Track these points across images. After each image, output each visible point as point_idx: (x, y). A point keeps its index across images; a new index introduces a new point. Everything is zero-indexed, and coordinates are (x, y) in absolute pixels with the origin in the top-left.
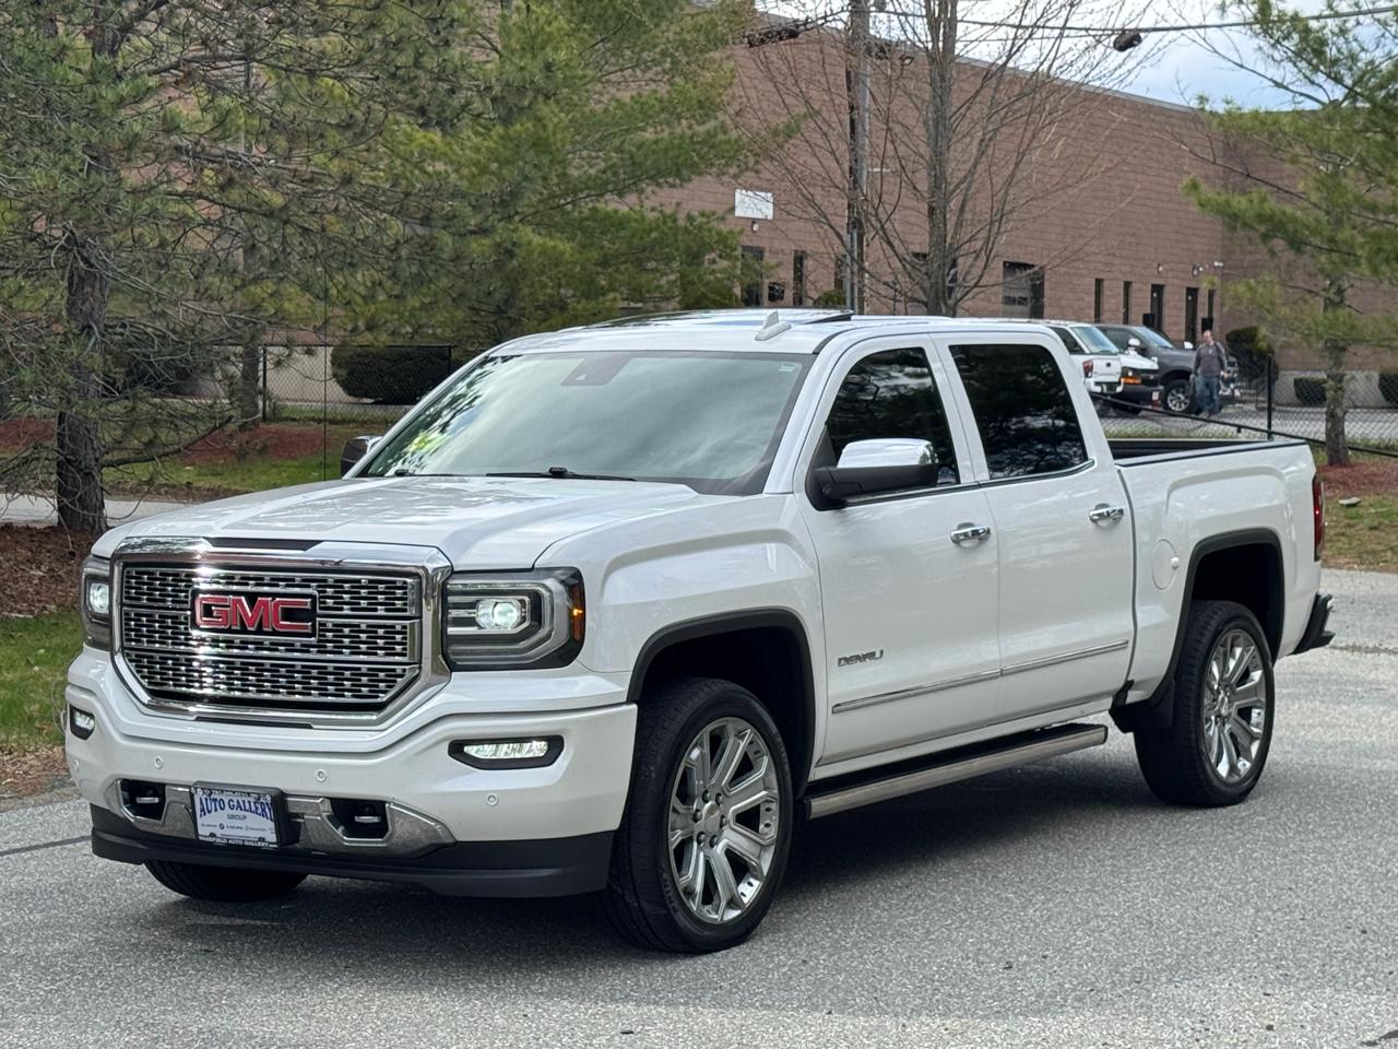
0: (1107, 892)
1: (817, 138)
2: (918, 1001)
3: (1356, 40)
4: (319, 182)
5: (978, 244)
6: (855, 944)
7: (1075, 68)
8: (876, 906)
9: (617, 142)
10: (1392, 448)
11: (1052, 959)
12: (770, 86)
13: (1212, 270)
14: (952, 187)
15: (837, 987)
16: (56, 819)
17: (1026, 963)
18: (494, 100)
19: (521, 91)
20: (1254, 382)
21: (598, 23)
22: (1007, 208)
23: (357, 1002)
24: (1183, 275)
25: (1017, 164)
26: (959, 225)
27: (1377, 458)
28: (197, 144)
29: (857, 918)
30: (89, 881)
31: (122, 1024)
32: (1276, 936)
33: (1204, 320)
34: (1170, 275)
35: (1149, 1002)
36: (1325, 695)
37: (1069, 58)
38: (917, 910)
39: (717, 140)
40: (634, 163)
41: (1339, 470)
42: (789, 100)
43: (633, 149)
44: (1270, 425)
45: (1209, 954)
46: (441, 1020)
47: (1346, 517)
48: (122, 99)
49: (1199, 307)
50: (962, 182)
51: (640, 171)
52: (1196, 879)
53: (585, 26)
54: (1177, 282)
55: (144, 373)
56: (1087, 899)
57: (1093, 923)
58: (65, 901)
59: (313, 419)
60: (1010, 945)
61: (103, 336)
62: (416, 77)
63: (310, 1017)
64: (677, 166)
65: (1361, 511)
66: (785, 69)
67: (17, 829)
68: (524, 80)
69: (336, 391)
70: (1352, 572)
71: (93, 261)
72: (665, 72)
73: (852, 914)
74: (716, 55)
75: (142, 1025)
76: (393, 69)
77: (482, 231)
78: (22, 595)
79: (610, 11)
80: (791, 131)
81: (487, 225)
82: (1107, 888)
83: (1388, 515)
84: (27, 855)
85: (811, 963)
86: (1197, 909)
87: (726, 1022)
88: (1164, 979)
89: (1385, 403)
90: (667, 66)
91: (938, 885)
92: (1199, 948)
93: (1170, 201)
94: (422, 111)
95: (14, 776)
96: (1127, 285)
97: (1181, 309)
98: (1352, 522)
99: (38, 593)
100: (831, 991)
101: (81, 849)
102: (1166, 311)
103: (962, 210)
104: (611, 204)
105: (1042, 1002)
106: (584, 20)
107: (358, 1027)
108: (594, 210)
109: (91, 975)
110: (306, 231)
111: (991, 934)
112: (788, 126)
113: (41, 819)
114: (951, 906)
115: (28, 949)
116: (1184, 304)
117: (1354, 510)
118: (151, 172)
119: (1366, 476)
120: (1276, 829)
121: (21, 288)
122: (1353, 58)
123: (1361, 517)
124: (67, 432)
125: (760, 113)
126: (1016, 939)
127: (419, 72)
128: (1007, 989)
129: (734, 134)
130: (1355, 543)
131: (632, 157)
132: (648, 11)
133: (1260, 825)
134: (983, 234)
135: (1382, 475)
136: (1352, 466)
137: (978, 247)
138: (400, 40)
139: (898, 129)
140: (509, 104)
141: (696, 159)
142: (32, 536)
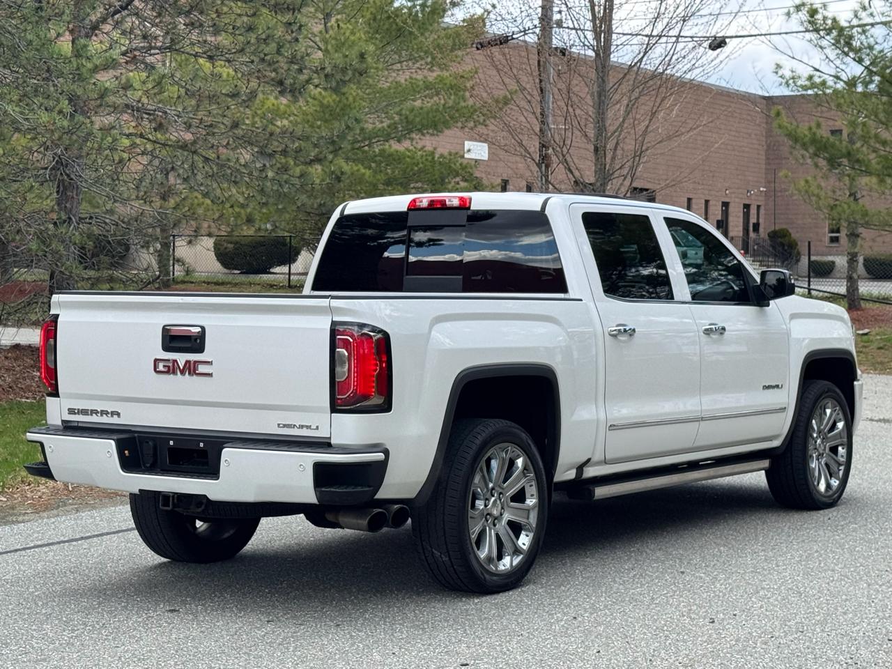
0: (765, 573)
1: (523, 104)
2: (657, 644)
3: (872, 36)
4: (216, 126)
5: (625, 171)
6: (606, 606)
7: (686, 60)
8: (615, 582)
9: (398, 109)
10: (887, 299)
11: (740, 616)
12: (495, 72)
13: (759, 193)
14: (609, 134)
15: (600, 634)
16: (63, 526)
17: (723, 620)
18: (326, 76)
19: (344, 70)
20: (786, 262)
21: (386, 34)
22: (644, 148)
23: (280, 644)
24: (741, 196)
25: (651, 120)
26: (613, 158)
27: (877, 305)
28: (139, 101)
29: (604, 589)
30: (90, 566)
31: (123, 659)
32: (886, 601)
33: (754, 224)
34: (733, 196)
35: (812, 646)
36: (874, 449)
37: (683, 53)
38: (642, 585)
39: (459, 107)
40: (407, 122)
41: (855, 312)
42: (507, 80)
43: (408, 113)
44: (809, 285)
45: (845, 613)
46: (337, 657)
47: (862, 341)
48: (96, 67)
49: (751, 216)
50: (615, 132)
51: (412, 125)
52: (822, 565)
53: (377, 36)
54: (737, 200)
55: (104, 248)
56: (753, 577)
57: (761, 593)
58: (74, 579)
59: (204, 282)
60: (710, 607)
61: (79, 224)
62: (277, 62)
63: (249, 655)
64: (434, 123)
65: (871, 338)
66: (504, 62)
67: (38, 532)
68: (346, 63)
69: (217, 266)
70: (870, 375)
71: (72, 176)
72: (427, 64)
73: (600, 587)
74: (460, 53)
75: (136, 659)
76: (262, 56)
77: (318, 160)
78: (28, 388)
79: (394, 26)
80: (506, 102)
81: (321, 156)
82: (766, 570)
83: (888, 340)
84: (47, 549)
85: (579, 619)
86: (828, 584)
87: (530, 658)
88: (818, 630)
89: (867, 276)
90: (429, 60)
91: (653, 568)
92: (836, 609)
93: (734, 150)
94: (281, 83)
95: (33, 499)
96: (707, 202)
97: (739, 217)
98: (866, 344)
99: (38, 387)
100: (596, 637)
101: (82, 545)
102: (731, 219)
103: (616, 149)
104: (395, 146)
105: (740, 645)
106: (377, 32)
107: (282, 662)
108: (383, 151)
109: (98, 627)
110: (207, 160)
111: (695, 600)
112: (505, 97)
113: (53, 526)
114: (664, 582)
115: (53, 609)
116: (741, 214)
117: (865, 338)
118: (111, 119)
119: (872, 316)
120: (866, 533)
121: (32, 186)
122: (871, 48)
123: (872, 341)
124: (55, 285)
125: (488, 89)
126: (713, 603)
127: (280, 58)
128: (715, 636)
129: (471, 102)
130: (870, 357)
131: (407, 118)
132: (416, 26)
133: (855, 530)
134: (629, 164)
135: (883, 316)
136: (863, 310)
137: (625, 173)
138: (268, 37)
139: (574, 99)
140: (336, 79)
141: (447, 117)
142: (33, 351)
